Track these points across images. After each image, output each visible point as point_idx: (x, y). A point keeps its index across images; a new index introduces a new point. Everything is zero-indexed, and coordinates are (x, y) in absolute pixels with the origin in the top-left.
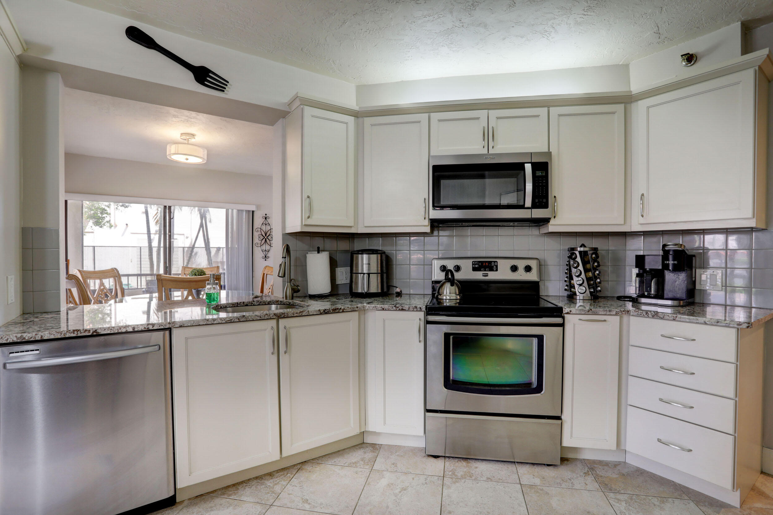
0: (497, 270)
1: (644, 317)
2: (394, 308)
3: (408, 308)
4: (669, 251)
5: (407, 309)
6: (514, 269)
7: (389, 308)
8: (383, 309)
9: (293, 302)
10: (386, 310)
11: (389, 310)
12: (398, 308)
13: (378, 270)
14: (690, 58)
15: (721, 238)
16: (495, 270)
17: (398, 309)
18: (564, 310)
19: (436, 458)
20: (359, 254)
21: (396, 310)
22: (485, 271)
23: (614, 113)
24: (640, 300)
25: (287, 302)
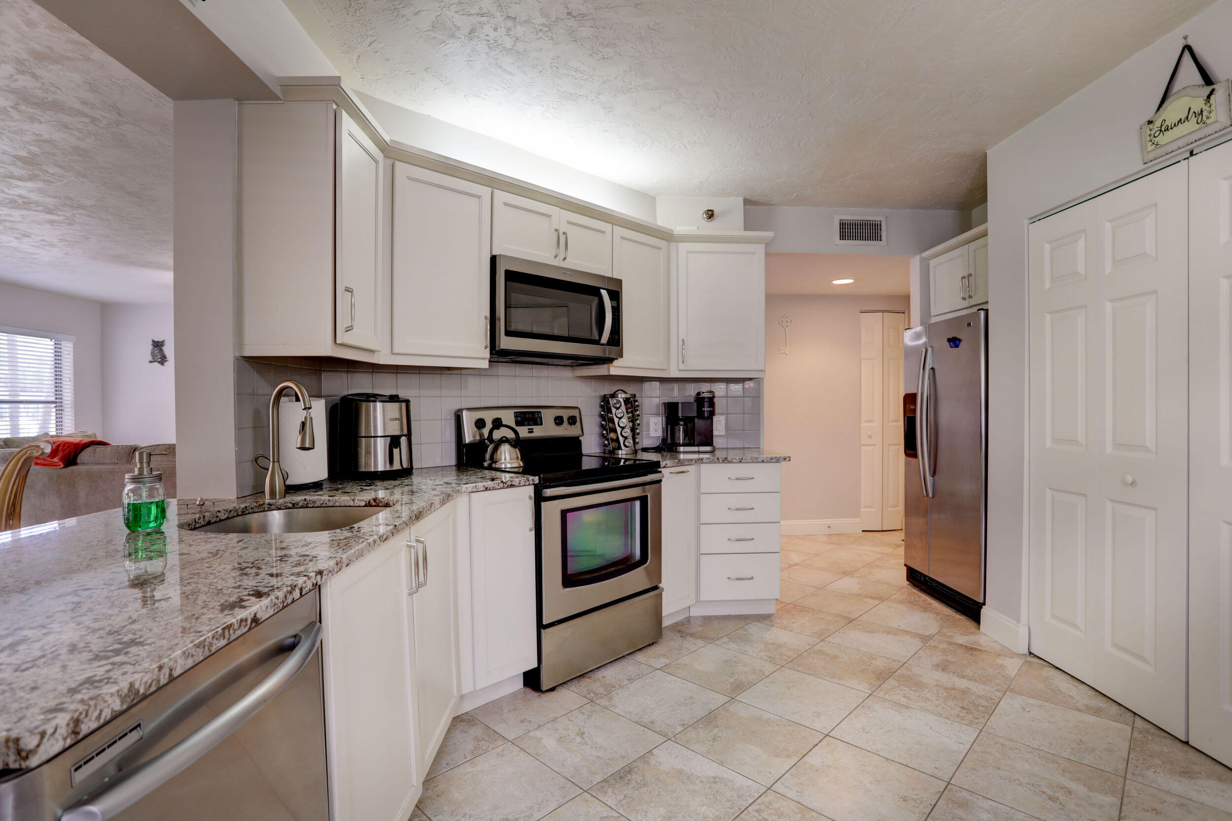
0: (541, 424)
1: (715, 463)
2: (501, 485)
3: (518, 482)
4: (704, 398)
5: (517, 484)
6: (559, 421)
7: (495, 485)
8: (486, 489)
9: (305, 499)
10: (490, 490)
11: (494, 489)
12: (506, 483)
13: (402, 429)
14: (710, 215)
15: (723, 386)
16: (539, 423)
17: (506, 486)
18: (661, 463)
19: (554, 690)
20: (369, 401)
21: (503, 488)
22: (529, 425)
23: (660, 249)
24: (680, 449)
25: (285, 503)
